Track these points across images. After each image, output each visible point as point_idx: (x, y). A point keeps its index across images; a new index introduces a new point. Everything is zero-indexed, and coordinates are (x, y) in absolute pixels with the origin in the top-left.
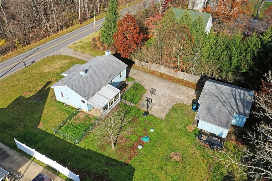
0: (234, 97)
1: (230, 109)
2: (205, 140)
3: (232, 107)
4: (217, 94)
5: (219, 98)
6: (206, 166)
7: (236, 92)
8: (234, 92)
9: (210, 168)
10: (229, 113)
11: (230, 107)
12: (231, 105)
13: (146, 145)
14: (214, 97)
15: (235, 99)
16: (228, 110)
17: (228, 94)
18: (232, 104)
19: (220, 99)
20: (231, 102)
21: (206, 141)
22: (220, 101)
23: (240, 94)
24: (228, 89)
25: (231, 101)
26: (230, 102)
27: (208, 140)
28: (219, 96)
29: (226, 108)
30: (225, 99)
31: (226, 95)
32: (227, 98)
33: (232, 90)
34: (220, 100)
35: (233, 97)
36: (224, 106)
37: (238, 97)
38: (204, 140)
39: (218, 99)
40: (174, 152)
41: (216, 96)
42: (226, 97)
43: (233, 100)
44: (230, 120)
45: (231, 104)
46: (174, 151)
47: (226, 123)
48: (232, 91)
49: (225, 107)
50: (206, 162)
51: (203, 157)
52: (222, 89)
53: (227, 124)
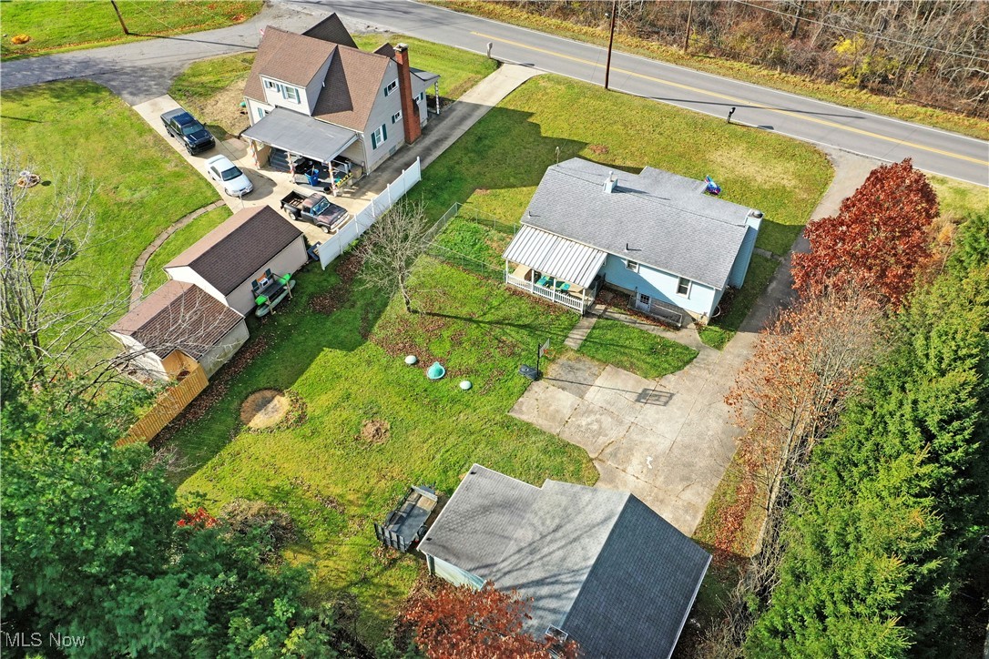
0: (546, 578)
1: (504, 568)
2: (418, 505)
3: (509, 572)
4: (569, 527)
5: (552, 535)
6: (340, 496)
7: (568, 583)
8: (569, 580)
9: (332, 502)
10: (489, 562)
11: (511, 566)
12: (517, 570)
13: (416, 371)
14: (557, 521)
15: (540, 583)
16: (503, 561)
17: (564, 559)
18: (523, 572)
19: (549, 538)
20: (530, 569)
21: (414, 506)
22: (538, 537)
23: (558, 597)
24: (585, 559)
25: (532, 572)
26: (531, 566)
27: (415, 512)
28: (559, 534)
29: (510, 556)
30: (546, 550)
31: (560, 554)
32: (545, 559)
33: (578, 571)
34: (543, 537)
35: (548, 575)
36: (519, 551)
37: (545, 590)
38: (417, 502)
39: (549, 533)
40: (389, 427)
41: (561, 527)
42: (550, 553)
43: (535, 574)
44: (458, 558)
45: (520, 569)
46: (391, 428)
47: (446, 545)
48: (575, 572)
49: (515, 554)
50: (351, 497)
51: (368, 495)
52: (585, 541)
53: (444, 547)
